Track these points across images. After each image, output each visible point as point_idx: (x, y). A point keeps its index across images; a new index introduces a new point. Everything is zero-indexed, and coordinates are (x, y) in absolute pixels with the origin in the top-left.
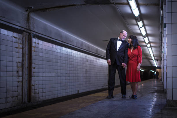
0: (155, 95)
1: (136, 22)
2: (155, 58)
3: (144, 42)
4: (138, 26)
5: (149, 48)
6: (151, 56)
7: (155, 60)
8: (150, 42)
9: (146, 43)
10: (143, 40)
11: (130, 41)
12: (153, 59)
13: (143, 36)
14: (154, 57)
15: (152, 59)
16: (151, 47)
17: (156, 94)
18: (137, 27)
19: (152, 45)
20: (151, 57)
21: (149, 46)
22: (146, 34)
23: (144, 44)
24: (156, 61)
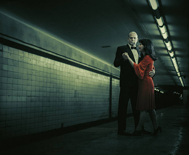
0: (181, 130)
1: (154, 18)
2: (182, 72)
3: (166, 48)
4: (157, 24)
5: (173, 58)
6: (175, 70)
7: (181, 76)
8: (173, 50)
9: (168, 51)
10: (164, 46)
11: (142, 48)
12: (179, 74)
13: (164, 40)
14: (180, 71)
15: (177, 75)
16: (175, 56)
17: (182, 128)
18: (154, 26)
19: (177, 53)
20: (175, 72)
21: (172, 54)
22: (168, 37)
23: (166, 52)
24: (183, 77)
